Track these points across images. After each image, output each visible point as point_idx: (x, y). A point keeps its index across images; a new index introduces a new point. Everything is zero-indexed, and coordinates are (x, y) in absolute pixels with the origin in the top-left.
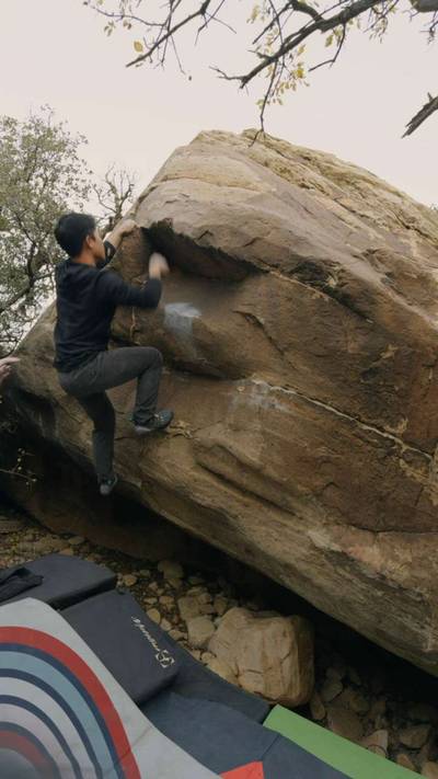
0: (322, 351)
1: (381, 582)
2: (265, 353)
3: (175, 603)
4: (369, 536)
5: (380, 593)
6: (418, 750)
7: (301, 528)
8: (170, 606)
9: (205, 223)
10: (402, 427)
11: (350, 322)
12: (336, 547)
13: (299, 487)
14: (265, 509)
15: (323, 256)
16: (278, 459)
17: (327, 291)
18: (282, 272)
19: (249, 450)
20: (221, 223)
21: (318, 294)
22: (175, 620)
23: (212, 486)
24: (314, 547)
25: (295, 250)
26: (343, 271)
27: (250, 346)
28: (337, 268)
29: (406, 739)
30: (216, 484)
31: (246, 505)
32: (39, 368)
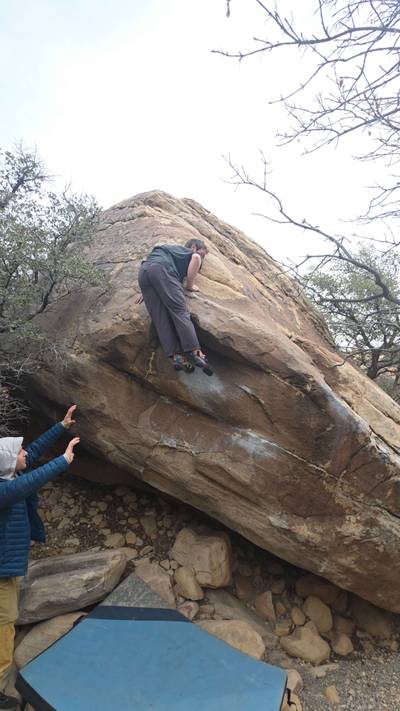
0: (297, 426)
1: (307, 543)
2: (261, 419)
3: (139, 522)
4: (302, 518)
5: (304, 548)
6: (281, 595)
7: (264, 513)
8: (137, 525)
9: (227, 330)
10: (328, 465)
11: (313, 410)
12: (285, 527)
13: (271, 497)
14: (238, 498)
15: (304, 371)
16: (261, 482)
17: (305, 391)
18: (280, 376)
19: (242, 473)
20: (239, 334)
21: (299, 392)
22: (144, 537)
23: (203, 483)
24: (271, 525)
25: (289, 365)
26: (314, 381)
27: (250, 413)
28: (311, 379)
29: (276, 591)
30: (207, 482)
31: (225, 495)
32: (65, 387)
